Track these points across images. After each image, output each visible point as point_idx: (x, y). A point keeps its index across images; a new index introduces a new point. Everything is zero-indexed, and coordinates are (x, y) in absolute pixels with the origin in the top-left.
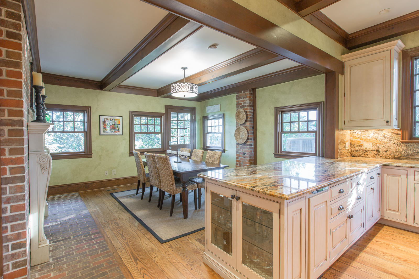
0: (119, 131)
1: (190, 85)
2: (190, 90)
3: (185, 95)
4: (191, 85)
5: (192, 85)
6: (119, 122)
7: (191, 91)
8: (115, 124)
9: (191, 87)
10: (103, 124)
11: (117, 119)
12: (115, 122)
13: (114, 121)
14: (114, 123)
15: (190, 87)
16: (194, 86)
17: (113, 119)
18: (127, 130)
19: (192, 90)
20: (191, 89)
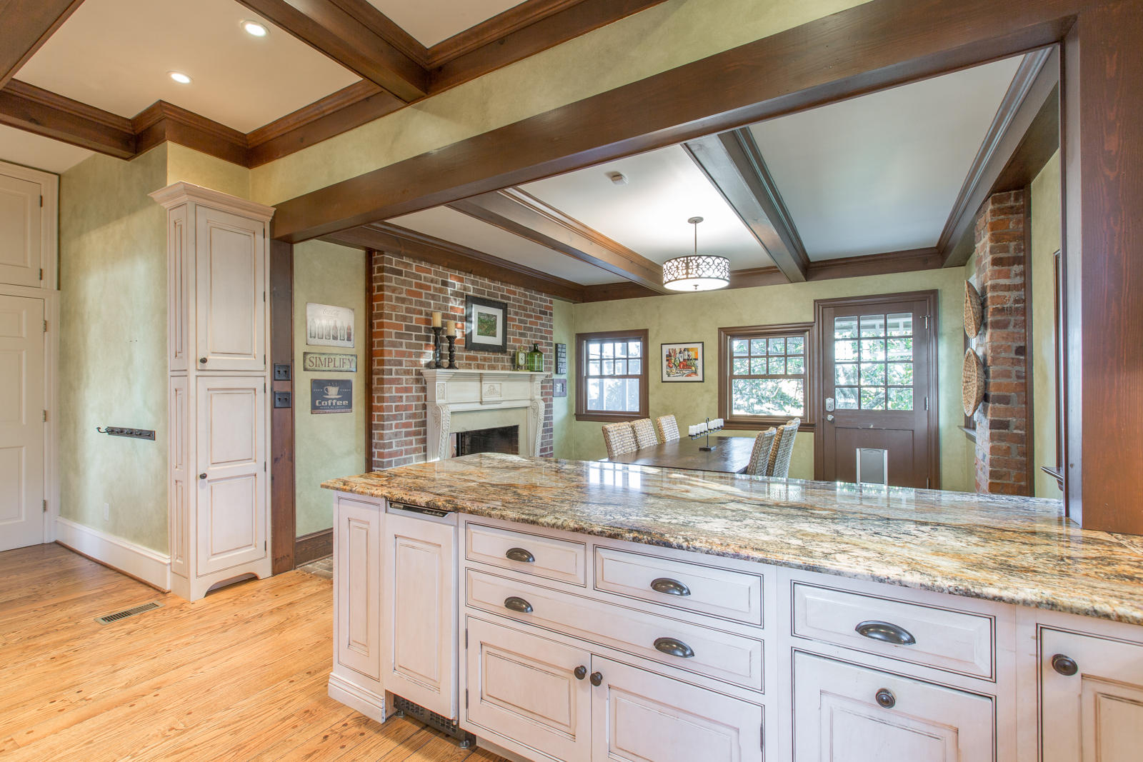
0: (695, 373)
1: (681, 263)
2: (681, 273)
3: (696, 286)
4: (683, 261)
5: (687, 260)
6: (697, 353)
7: (685, 276)
8: (688, 360)
9: (684, 265)
10: (667, 360)
11: (692, 349)
12: (689, 356)
13: (686, 352)
14: (686, 357)
15: (681, 268)
16: (691, 261)
17: (685, 350)
18: (712, 372)
19: (687, 273)
20: (684, 272)
